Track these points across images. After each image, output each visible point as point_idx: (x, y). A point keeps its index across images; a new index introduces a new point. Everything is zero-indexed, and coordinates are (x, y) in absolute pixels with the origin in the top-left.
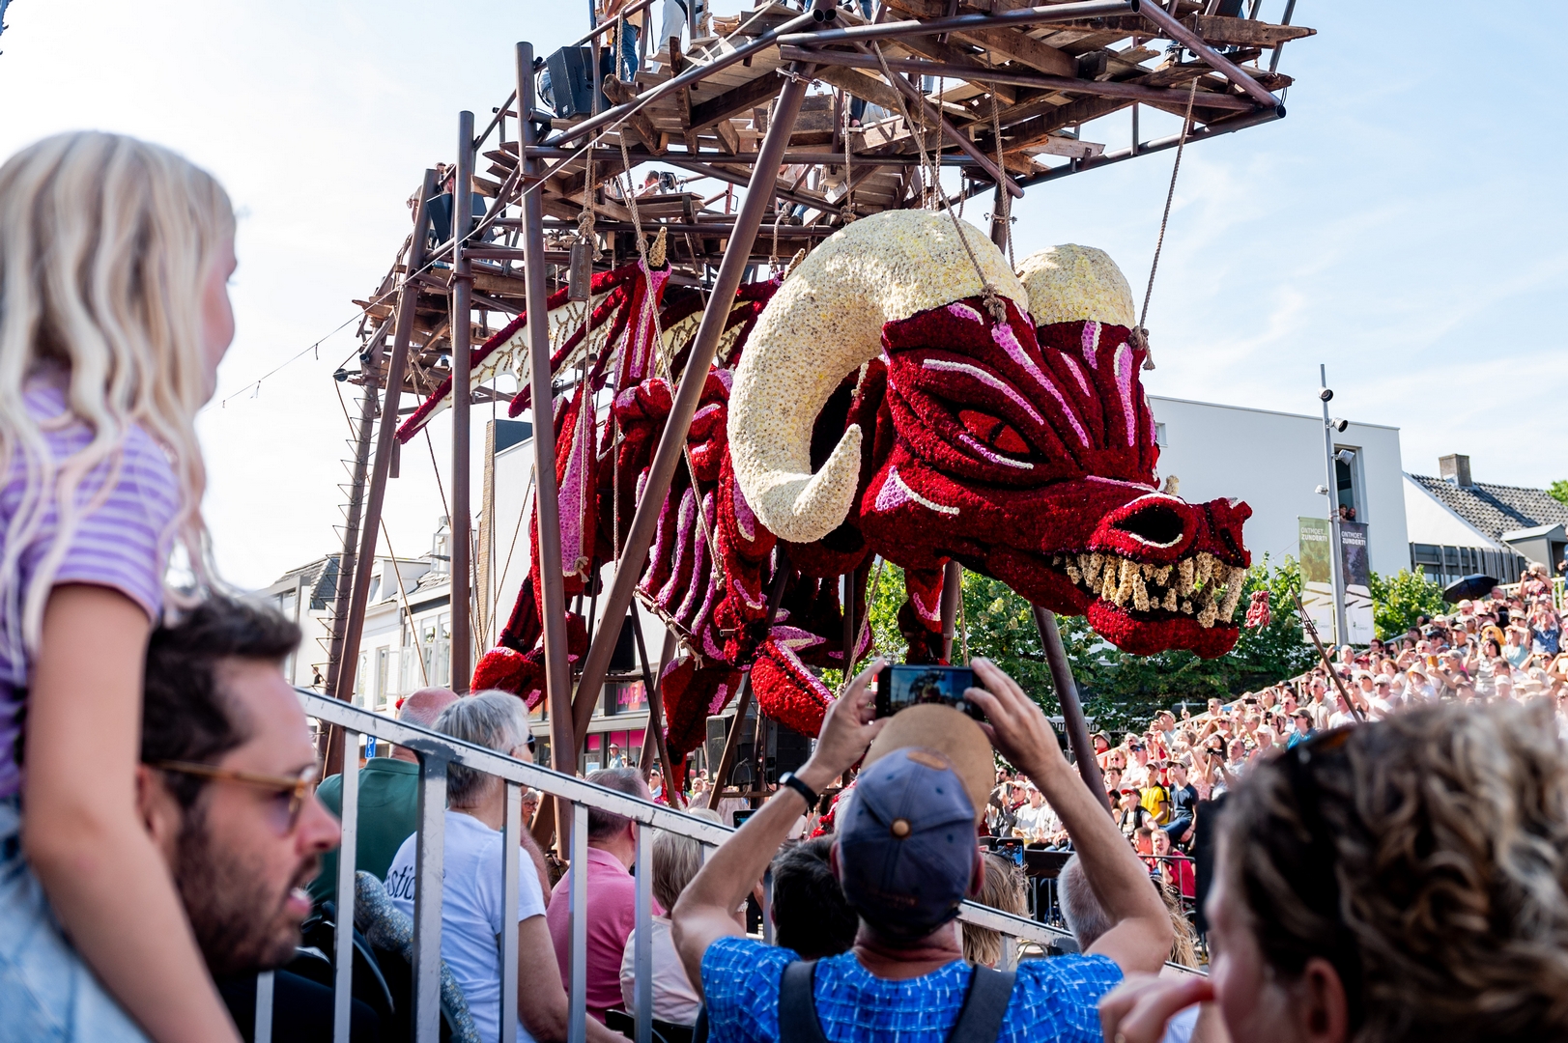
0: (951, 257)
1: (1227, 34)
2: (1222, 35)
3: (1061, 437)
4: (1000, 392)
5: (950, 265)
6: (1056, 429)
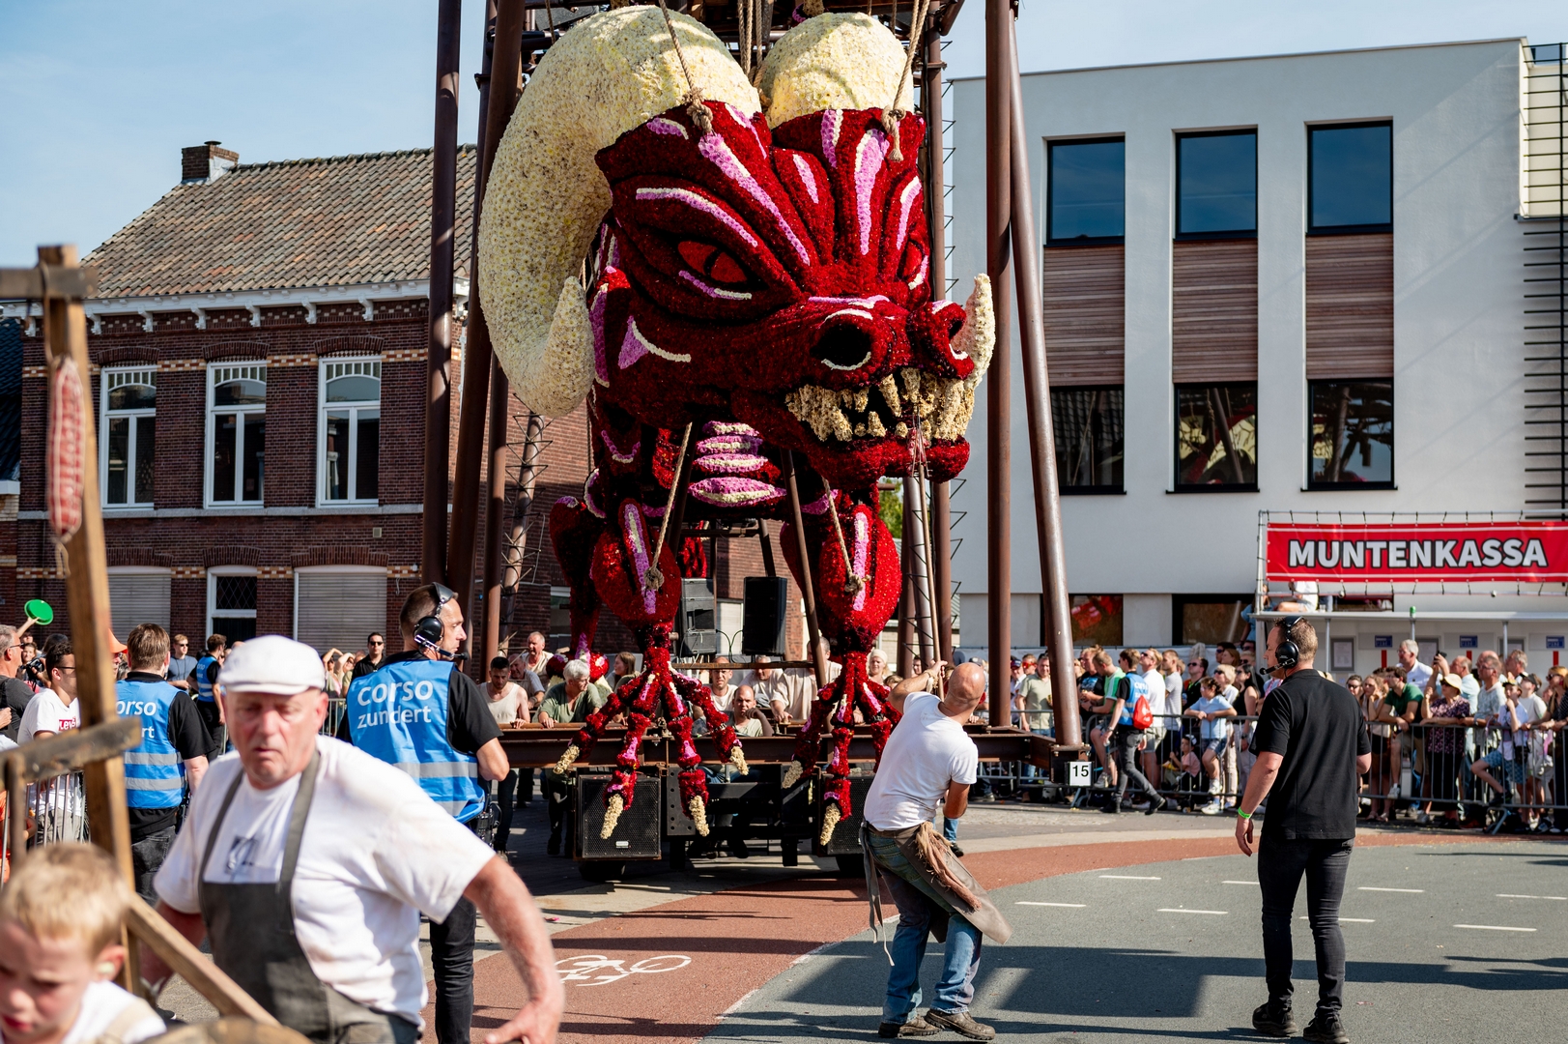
4: (711, 215)
6: (772, 249)
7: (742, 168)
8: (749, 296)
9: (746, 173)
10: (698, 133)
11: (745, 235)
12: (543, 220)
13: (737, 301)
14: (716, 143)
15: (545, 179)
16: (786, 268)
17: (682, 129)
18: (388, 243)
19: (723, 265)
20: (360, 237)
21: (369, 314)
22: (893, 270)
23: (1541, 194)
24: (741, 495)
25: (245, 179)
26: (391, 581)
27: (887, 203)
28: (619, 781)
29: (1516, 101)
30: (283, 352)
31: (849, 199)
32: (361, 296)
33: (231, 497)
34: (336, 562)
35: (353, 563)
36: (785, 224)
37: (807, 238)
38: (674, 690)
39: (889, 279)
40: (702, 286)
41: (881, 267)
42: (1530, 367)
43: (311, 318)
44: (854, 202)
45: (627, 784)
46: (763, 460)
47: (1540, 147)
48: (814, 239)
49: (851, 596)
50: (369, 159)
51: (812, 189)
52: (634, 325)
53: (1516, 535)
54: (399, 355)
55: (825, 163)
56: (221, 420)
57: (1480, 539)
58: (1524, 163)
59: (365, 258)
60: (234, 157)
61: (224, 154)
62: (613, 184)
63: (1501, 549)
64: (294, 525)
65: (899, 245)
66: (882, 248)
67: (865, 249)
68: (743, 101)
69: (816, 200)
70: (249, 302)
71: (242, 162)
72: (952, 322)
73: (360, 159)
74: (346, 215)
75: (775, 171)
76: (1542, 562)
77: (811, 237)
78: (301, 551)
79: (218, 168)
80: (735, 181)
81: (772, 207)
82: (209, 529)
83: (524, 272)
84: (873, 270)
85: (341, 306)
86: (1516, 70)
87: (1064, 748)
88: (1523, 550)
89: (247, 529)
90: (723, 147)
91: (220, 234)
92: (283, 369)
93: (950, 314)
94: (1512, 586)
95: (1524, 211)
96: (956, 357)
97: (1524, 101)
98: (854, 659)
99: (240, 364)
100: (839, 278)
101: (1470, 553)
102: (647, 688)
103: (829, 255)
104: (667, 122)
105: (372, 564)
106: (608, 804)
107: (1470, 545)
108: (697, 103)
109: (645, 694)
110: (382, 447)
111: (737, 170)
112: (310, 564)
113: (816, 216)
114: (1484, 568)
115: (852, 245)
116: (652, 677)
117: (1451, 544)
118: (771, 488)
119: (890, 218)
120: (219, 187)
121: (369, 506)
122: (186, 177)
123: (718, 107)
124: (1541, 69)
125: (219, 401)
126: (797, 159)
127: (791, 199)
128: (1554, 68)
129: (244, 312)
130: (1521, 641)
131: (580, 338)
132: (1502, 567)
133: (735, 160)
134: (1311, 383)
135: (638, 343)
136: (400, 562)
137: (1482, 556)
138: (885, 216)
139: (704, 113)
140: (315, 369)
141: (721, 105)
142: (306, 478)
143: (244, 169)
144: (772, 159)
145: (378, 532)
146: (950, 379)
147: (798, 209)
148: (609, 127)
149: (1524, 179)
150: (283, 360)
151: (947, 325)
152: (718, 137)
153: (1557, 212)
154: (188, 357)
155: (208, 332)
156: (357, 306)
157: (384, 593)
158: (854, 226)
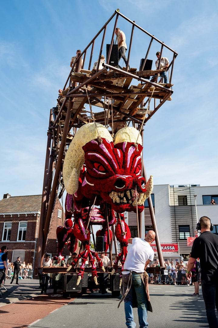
0: (93, 131)
1: (144, 74)
2: (143, 74)
3: (111, 167)
4: (100, 158)
5: (93, 133)
6: (110, 165)
7: (107, 150)
8: (105, 174)
9: (107, 151)
10: (100, 143)
11: (106, 162)
12: (74, 159)
13: (103, 174)
14: (103, 145)
15: (75, 152)
16: (112, 169)
17: (97, 142)
18: (30, 207)
19: (101, 167)
20: (26, 206)
21: (26, 216)
22: (133, 171)
23: (172, 203)
24: (97, 220)
25: (11, 198)
26: (26, 252)
27: (133, 159)
28: (81, 273)
29: (168, 192)
30: (15, 220)
31: (126, 157)
32: (26, 213)
33: (5, 240)
34: (19, 249)
35: (21, 249)
36: (113, 161)
37: (117, 164)
38: (91, 254)
39: (132, 173)
40: (97, 171)
41: (131, 170)
42: (172, 224)
43: (19, 216)
44: (127, 158)
45: (82, 273)
46: (100, 215)
47: (172, 197)
48: (119, 164)
49: (123, 236)
50: (28, 196)
51: (120, 155)
52: (85, 178)
53: (171, 246)
54: (30, 221)
55: (123, 151)
56: (5, 230)
57: (167, 246)
58: (170, 199)
59: (26, 208)
60: (10, 196)
61: (9, 195)
62: (85, 152)
63: (169, 247)
64: (14, 244)
65: (135, 167)
66: (131, 167)
67: (128, 166)
68: (109, 139)
69: (120, 157)
70: (11, 214)
71: (11, 196)
72: (142, 181)
73: (27, 196)
74: (24, 203)
75: (113, 151)
76: (174, 249)
77: (118, 164)
78: (14, 247)
79: (8, 197)
80: (105, 152)
81: (111, 157)
82: (2, 244)
83: (70, 168)
84: (129, 171)
85: (23, 215)
86: (168, 188)
87: (162, 267)
88: (172, 247)
89: (7, 244)
90: (104, 146)
91: (8, 205)
92: (14, 223)
93: (142, 179)
94: (171, 252)
95: (170, 205)
96: (143, 188)
97: (169, 192)
98: (125, 248)
99: (9, 222)
100: (122, 172)
101: (165, 248)
102: (86, 253)
103: (121, 167)
104: (94, 141)
105: (24, 249)
106: (78, 278)
107: (165, 247)
108: (100, 138)
109: (86, 254)
110: (26, 233)
111: (106, 150)
112: (15, 249)
113: (119, 160)
114: (167, 250)
115: (126, 166)
116: (87, 251)
117: (163, 247)
118: (102, 219)
119: (134, 162)
120: (8, 199)
121: (24, 241)
122: (4, 198)
123: (104, 139)
124: (171, 188)
125: (5, 227)
126: (118, 150)
127: (115, 156)
128: (173, 188)
129: (10, 215)
130: (172, 260)
131: (75, 180)
132: (169, 250)
133: (106, 149)
134: (145, 226)
135: (86, 182)
136: (27, 249)
137: (167, 248)
138: (133, 161)
139: (101, 140)
140: (19, 223)
141: (105, 139)
142: (16, 237)
143: (11, 197)
144: (113, 150)
145: (25, 245)
146: (141, 192)
147: (116, 158)
148: (85, 142)
149: (170, 201)
150: (15, 222)
151: (141, 181)
152: (103, 144)
153: (174, 205)
154: (2, 221)
155: (5, 218)
156: (25, 215)
157: (25, 253)
158: (127, 163)
